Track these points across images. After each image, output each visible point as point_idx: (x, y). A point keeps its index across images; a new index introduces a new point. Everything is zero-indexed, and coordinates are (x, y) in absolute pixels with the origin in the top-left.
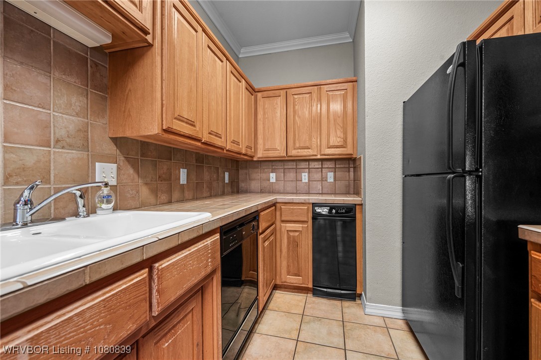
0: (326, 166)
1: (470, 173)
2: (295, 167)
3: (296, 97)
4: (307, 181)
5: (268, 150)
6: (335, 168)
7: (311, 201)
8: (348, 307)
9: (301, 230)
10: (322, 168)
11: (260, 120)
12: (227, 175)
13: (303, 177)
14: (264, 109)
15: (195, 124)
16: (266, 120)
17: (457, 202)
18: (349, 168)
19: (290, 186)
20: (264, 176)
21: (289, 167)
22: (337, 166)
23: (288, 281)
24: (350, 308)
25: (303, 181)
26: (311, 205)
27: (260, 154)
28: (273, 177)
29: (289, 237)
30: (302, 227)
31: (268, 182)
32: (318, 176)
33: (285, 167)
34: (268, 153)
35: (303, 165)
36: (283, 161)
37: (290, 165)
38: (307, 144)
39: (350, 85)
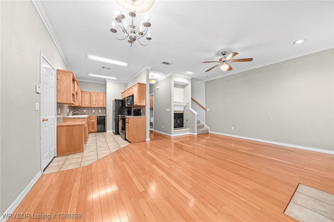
0: (99, 109)
3: (92, 94)
5: (85, 105)
6: (101, 109)
8: (104, 133)
11: (83, 98)
13: (93, 111)
14: (84, 96)
18: (104, 109)
19: (90, 113)
20: (82, 111)
23: (92, 131)
26: (97, 116)
27: (83, 106)
28: (85, 111)
29: (92, 122)
30: (95, 120)
32: (97, 111)
33: (88, 109)
35: (93, 108)
36: (88, 107)
37: (90, 108)
38: (95, 104)
39: (104, 94)
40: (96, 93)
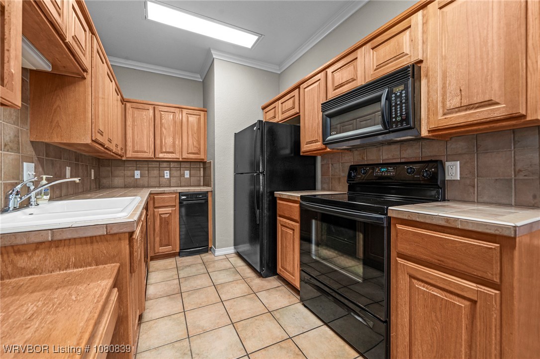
0: (183, 166)
1: (261, 173)
2: (158, 166)
3: (162, 113)
4: (168, 177)
5: (137, 152)
6: (190, 168)
7: (178, 191)
8: (205, 256)
9: (171, 212)
10: (180, 167)
11: (129, 126)
12: (93, 171)
13: (165, 175)
14: (133, 117)
15: (104, 134)
16: (135, 127)
17: (257, 187)
18: (200, 168)
19: (153, 182)
20: (128, 173)
21: (153, 166)
22: (192, 166)
23: (160, 251)
24: (206, 257)
25: (166, 177)
26: (178, 194)
27: (130, 154)
28: (137, 174)
29: (161, 218)
30: (172, 210)
31: (132, 178)
32: (176, 173)
33: (149, 166)
34: (137, 155)
35: (165, 165)
36: (147, 161)
37: (154, 165)
38: (171, 150)
39: (202, 113)
40: (173, 110)
